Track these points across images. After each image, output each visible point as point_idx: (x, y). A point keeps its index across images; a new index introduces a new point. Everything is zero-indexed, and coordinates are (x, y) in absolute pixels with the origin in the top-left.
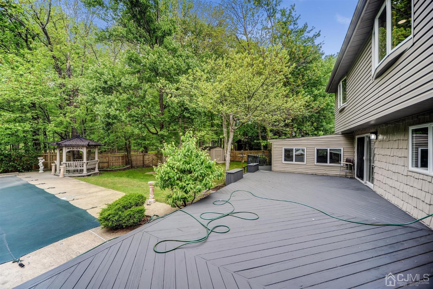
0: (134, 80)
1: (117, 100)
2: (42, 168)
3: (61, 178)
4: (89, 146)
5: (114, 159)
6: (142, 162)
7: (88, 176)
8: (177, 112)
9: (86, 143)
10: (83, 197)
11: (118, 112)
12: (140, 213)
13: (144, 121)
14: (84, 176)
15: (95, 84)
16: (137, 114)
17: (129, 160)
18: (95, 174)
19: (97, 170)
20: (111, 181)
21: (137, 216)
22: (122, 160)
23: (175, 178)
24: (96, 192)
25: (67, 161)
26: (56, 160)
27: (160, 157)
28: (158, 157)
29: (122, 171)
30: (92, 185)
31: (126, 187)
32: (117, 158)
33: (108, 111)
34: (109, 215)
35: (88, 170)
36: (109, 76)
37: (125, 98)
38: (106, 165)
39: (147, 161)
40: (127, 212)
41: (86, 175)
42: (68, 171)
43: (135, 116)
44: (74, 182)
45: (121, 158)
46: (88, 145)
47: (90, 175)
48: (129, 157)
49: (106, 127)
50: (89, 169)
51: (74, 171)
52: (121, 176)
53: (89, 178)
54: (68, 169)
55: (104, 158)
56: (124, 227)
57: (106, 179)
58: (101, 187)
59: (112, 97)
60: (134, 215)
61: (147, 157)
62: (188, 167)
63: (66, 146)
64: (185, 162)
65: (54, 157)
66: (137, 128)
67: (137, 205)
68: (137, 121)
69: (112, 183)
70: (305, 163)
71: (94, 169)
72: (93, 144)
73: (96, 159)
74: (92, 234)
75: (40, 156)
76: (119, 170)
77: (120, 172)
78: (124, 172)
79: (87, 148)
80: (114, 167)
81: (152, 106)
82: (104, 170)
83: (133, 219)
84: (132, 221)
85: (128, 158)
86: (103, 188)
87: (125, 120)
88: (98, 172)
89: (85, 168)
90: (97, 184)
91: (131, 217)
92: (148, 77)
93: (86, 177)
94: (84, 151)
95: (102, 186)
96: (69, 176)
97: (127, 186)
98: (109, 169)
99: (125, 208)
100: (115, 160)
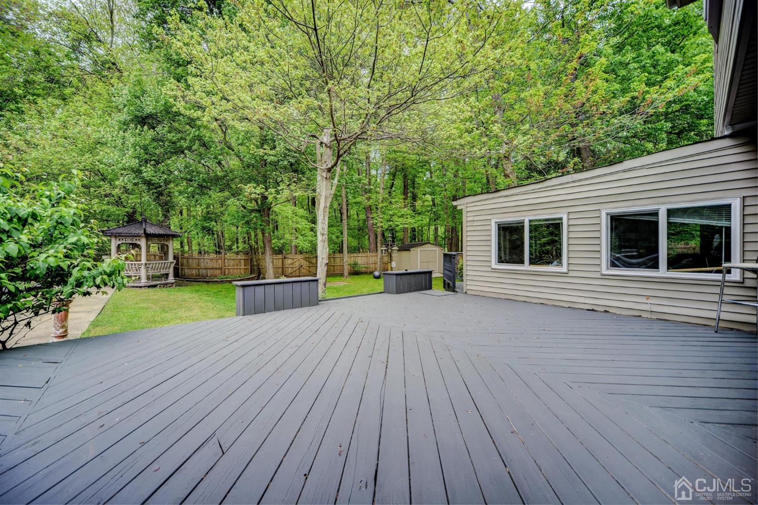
4: (150, 237)
5: (232, 263)
6: (280, 269)
7: (149, 287)
9: (141, 231)
14: (141, 287)
17: (254, 266)
18: (166, 284)
19: (170, 279)
22: (245, 266)
27: (315, 262)
28: (310, 262)
32: (237, 262)
35: (151, 277)
39: (290, 269)
41: (145, 284)
45: (243, 262)
46: (144, 234)
47: (155, 286)
50: (153, 275)
53: (153, 290)
55: (215, 260)
61: (290, 261)
63: (116, 236)
65: (138, 257)
70: (564, 269)
71: (164, 276)
73: (170, 259)
79: (147, 239)
88: (173, 281)
89: (143, 274)
93: (146, 289)
94: (143, 244)
100: (233, 265)
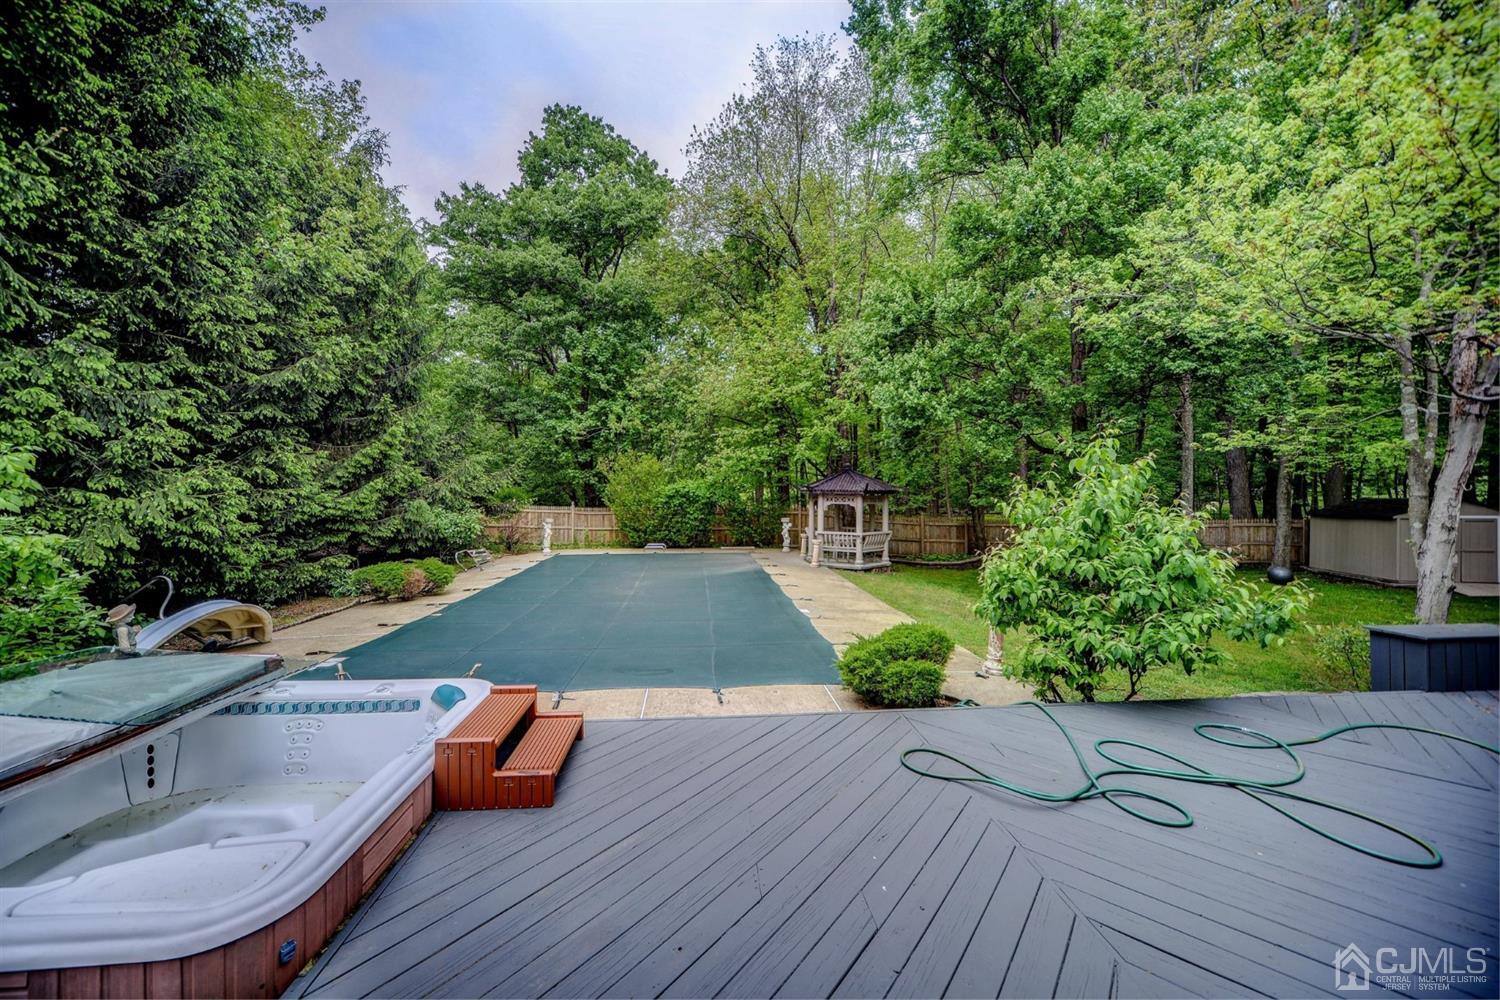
0: (972, 291)
1: (922, 363)
2: (787, 542)
3: (812, 569)
4: (867, 495)
5: (936, 532)
7: (865, 570)
8: (1132, 361)
9: (860, 487)
10: (838, 615)
11: (925, 395)
12: (927, 680)
13: (1003, 413)
14: (855, 571)
15: (874, 333)
16: (982, 393)
17: (977, 539)
18: (881, 569)
19: (885, 560)
20: (912, 592)
21: (917, 683)
22: (958, 538)
23: (1033, 598)
24: (868, 612)
25: (825, 529)
26: (807, 525)
29: (954, 571)
30: (865, 595)
31: (943, 614)
32: (944, 531)
33: (900, 398)
34: (856, 660)
35: (867, 556)
36: (905, 302)
37: (944, 352)
38: (914, 547)
40: (896, 667)
41: (859, 567)
42: (827, 553)
43: (974, 401)
44: (834, 579)
45: (954, 531)
46: (866, 491)
47: (869, 570)
48: (978, 529)
49: (902, 441)
50: (869, 554)
51: (840, 555)
52: (944, 585)
53: (868, 576)
54: (829, 548)
55: (910, 527)
56: (886, 701)
57: (902, 584)
58: (881, 603)
59: (910, 358)
60: (909, 678)
62: (1085, 567)
63: (825, 494)
64: (1080, 552)
66: (984, 438)
67: (922, 655)
68: (981, 415)
69: (912, 596)
71: (879, 555)
72: (878, 488)
73: (885, 528)
74: (826, 694)
75: (785, 516)
76: (947, 567)
77: (948, 572)
78: (957, 574)
79: (864, 499)
80: (933, 557)
81: (1032, 357)
82: (903, 561)
83: (907, 689)
84: (904, 693)
85: (975, 531)
86: (885, 606)
87: (945, 416)
88: (889, 563)
89: (859, 550)
90: (877, 594)
91: (902, 680)
92: (1013, 266)
93: (861, 574)
94: (858, 505)
95: (885, 601)
96: (831, 568)
97: (947, 613)
98: (918, 561)
99: (894, 654)
100: (939, 537)
